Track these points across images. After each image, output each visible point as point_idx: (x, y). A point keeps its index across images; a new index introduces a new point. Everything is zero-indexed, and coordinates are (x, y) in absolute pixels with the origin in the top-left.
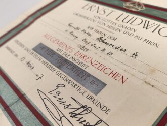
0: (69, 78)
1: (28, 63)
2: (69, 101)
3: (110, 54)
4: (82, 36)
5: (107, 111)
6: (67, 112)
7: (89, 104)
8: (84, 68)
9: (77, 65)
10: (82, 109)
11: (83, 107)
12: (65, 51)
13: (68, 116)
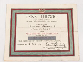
0: (47, 40)
1: (32, 44)
2: (52, 44)
3: (49, 29)
4: (38, 28)
5: (60, 41)
6: (54, 46)
7: (56, 42)
8: (48, 36)
9: (45, 36)
10: (56, 44)
11: (55, 43)
12: (38, 35)
13: (55, 47)
